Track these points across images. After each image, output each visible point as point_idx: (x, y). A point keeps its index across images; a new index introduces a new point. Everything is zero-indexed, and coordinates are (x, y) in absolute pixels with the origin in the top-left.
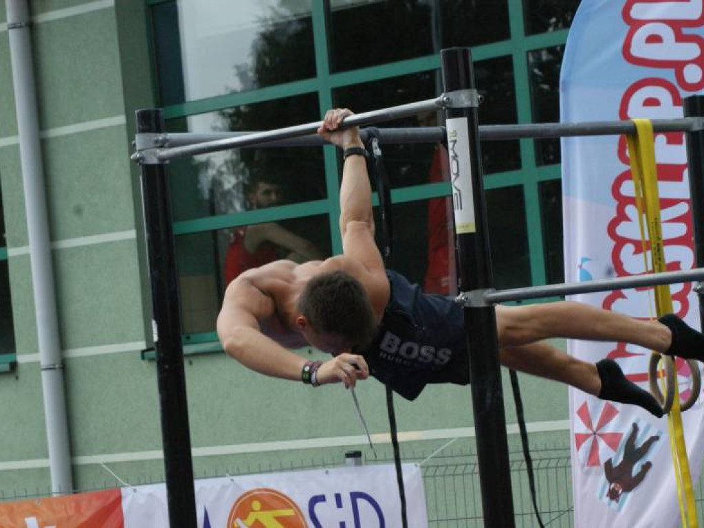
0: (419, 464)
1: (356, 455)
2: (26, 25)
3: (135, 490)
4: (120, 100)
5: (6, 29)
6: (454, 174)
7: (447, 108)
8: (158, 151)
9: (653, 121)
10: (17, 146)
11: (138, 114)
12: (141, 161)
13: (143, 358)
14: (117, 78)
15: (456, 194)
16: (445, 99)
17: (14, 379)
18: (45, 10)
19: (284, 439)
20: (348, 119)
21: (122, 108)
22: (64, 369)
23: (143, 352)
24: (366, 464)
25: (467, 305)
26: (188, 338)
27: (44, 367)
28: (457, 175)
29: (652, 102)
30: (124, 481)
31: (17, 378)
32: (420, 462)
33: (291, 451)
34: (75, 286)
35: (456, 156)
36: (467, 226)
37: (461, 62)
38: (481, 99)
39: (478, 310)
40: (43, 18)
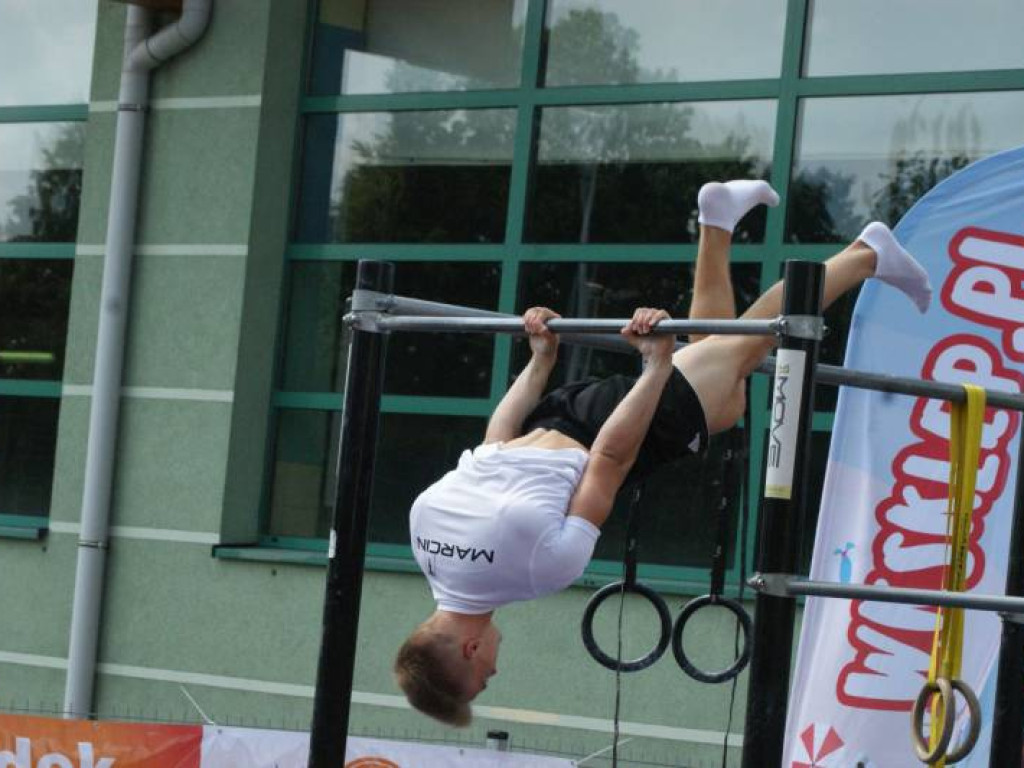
0: (576, 763)
1: (501, 736)
2: (142, 109)
3: (220, 732)
4: (244, 225)
5: (115, 108)
6: (776, 421)
7: (783, 335)
8: (379, 316)
9: (988, 392)
10: (100, 259)
11: (363, 263)
12: (355, 325)
13: (213, 554)
14: (246, 196)
15: (774, 447)
16: (783, 323)
17: (39, 550)
18: (169, 95)
19: (378, 691)
20: (663, 323)
21: (246, 235)
22: (108, 550)
23: (215, 547)
24: (511, 751)
25: (762, 590)
26: (275, 540)
27: (84, 543)
28: (780, 422)
29: (965, 365)
30: (210, 718)
31: (44, 549)
32: (578, 760)
33: (384, 708)
34: (143, 447)
35: (782, 399)
36: (781, 490)
37: (811, 279)
38: (826, 331)
39: (774, 598)
40: (167, 104)
